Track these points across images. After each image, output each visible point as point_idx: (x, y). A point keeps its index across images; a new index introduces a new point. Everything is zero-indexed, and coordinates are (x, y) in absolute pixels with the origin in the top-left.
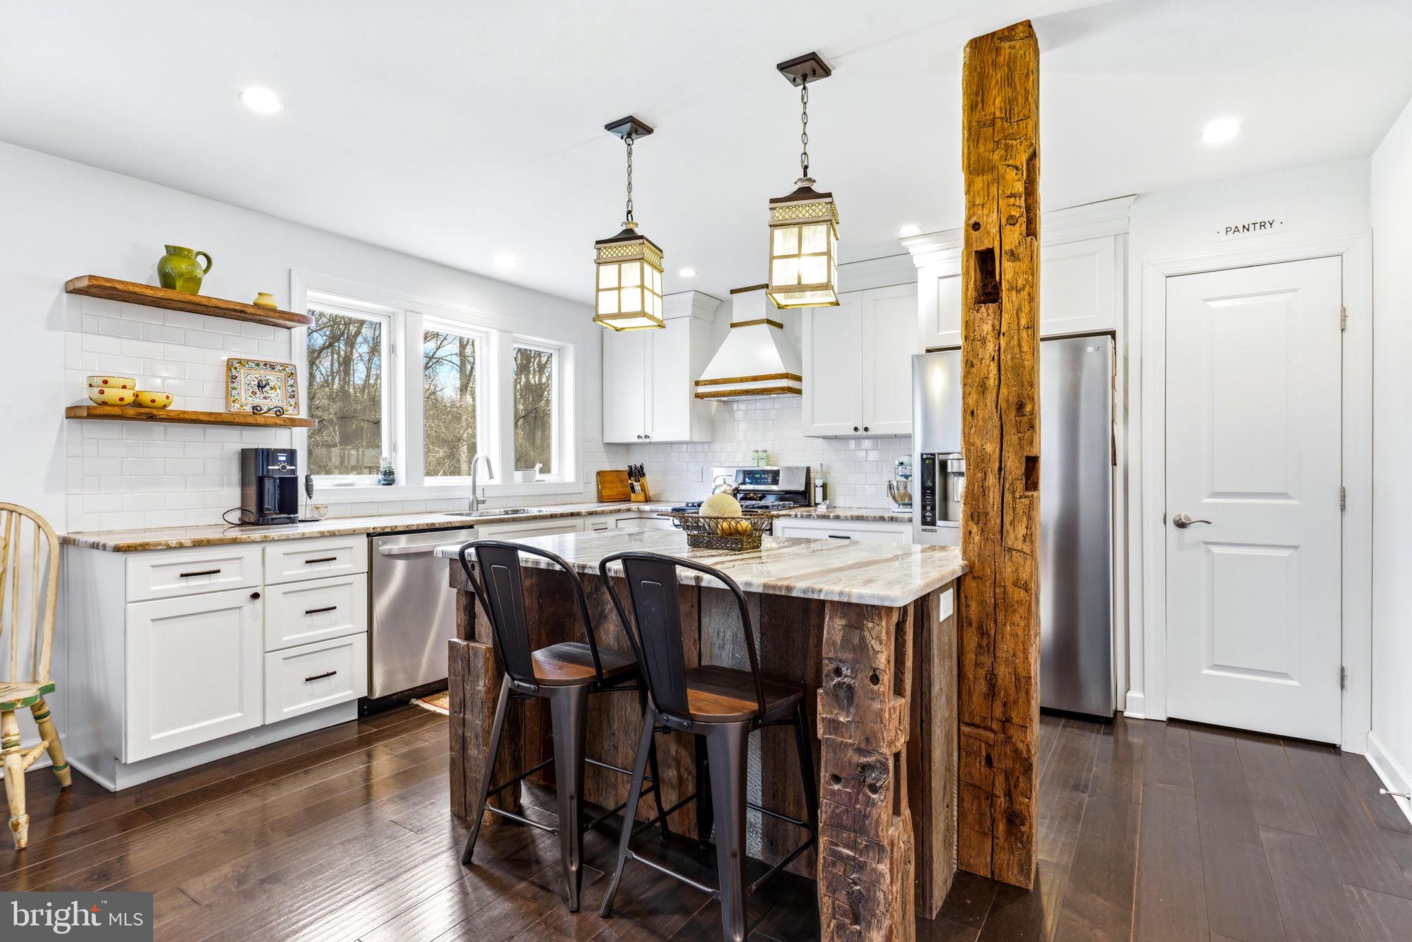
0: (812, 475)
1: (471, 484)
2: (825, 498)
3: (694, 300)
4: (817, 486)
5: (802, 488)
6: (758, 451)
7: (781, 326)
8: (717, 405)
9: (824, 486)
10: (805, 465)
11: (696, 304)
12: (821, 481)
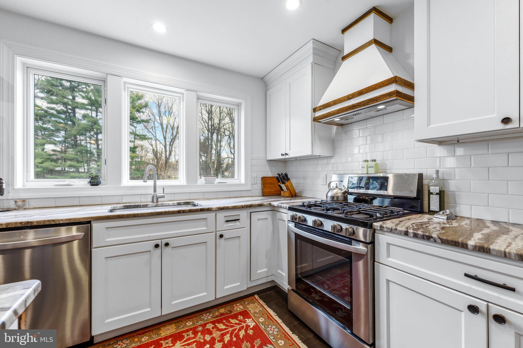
0: (425, 182)
1: (153, 185)
2: (442, 207)
3: (314, 48)
4: (432, 193)
5: (414, 195)
6: (368, 161)
7: (389, 49)
8: (337, 129)
9: (441, 194)
10: (417, 171)
11: (316, 52)
12: (438, 188)
